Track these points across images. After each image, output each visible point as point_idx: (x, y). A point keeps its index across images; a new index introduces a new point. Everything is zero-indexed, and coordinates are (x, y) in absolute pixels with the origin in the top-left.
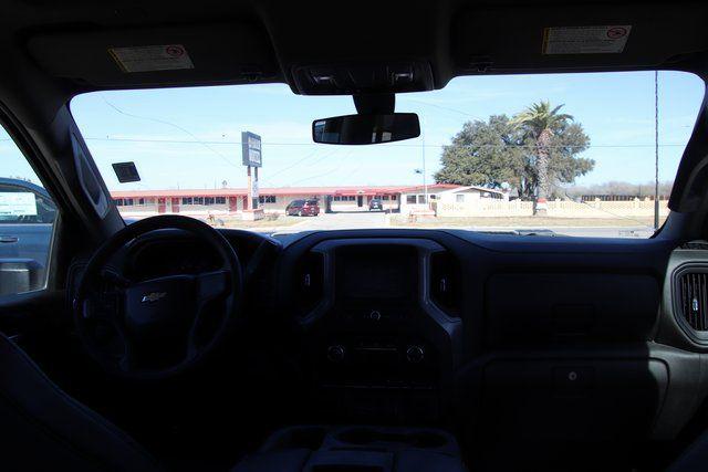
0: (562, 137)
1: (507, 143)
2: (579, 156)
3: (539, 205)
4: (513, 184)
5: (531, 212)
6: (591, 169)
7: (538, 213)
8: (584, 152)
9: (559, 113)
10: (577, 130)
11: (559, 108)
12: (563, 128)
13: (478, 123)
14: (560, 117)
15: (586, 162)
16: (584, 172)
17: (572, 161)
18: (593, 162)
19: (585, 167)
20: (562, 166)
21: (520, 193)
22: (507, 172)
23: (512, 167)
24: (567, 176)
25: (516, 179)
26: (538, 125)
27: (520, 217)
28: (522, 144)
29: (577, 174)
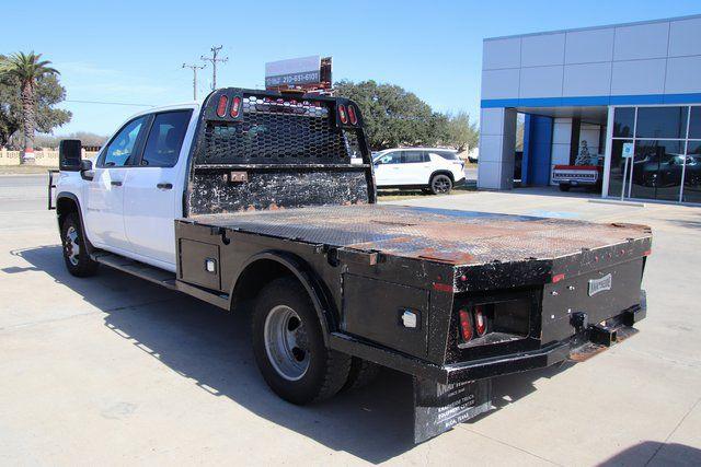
2: (56, 107)
3: (28, 155)
5: (17, 161)
6: (68, 121)
7: (28, 162)
8: (60, 104)
9: (46, 66)
11: (46, 62)
14: (47, 70)
15: (63, 113)
16: (61, 124)
17: (49, 112)
18: (70, 114)
19: (63, 118)
20: (40, 116)
27: (7, 166)
29: (55, 125)
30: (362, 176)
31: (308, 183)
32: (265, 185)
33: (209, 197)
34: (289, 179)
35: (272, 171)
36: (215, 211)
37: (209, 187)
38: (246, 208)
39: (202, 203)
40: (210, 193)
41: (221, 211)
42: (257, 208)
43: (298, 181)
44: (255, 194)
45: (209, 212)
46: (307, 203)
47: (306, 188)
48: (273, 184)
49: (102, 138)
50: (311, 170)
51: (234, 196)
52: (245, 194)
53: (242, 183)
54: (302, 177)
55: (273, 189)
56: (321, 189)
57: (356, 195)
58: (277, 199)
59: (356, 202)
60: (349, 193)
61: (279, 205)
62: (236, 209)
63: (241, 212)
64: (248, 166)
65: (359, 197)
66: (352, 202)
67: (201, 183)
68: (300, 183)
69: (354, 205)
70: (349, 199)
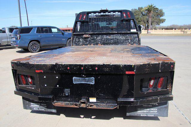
0: (157, 13)
1: (143, 15)
2: (161, 18)
3: (149, 31)
4: (144, 26)
7: (149, 33)
8: (163, 17)
10: (161, 11)
12: (157, 10)
13: (135, 9)
16: (163, 22)
17: (159, 19)
18: (165, 20)
19: (163, 21)
20: (156, 21)
21: (145, 28)
22: (142, 22)
23: (144, 21)
24: (158, 23)
25: (144, 24)
26: (149, 10)
27: (144, 34)
28: (146, 15)
29: (161, 23)
30: (136, 35)
31: (112, 38)
32: (96, 38)
33: (79, 41)
34: (105, 37)
35: (99, 34)
36: (81, 45)
37: (79, 39)
38: (90, 45)
39: (77, 43)
41: (82, 45)
42: (94, 45)
43: (108, 37)
44: (93, 41)
45: (79, 45)
46: (112, 44)
47: (112, 39)
48: (99, 38)
49: (179, 26)
50: (114, 34)
51: (86, 41)
52: (90, 41)
53: (89, 38)
54: (110, 36)
55: (99, 40)
56: (118, 39)
57: (133, 42)
58: (101, 42)
59: (133, 44)
60: (130, 41)
61: (101, 44)
62: (87, 45)
63: (89, 46)
64: (89, 33)
65: (134, 43)
66: (131, 44)
67: (77, 38)
68: (109, 38)
69: (132, 45)
70: (130, 43)
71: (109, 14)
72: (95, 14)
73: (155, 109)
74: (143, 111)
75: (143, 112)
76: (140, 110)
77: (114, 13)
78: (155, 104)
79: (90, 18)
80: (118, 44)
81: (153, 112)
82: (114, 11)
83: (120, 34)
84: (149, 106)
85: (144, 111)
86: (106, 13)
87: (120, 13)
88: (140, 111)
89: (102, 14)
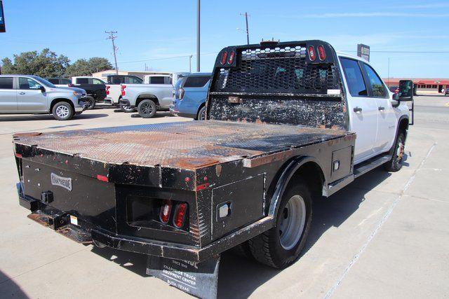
30: (339, 105)
31: (286, 107)
32: (253, 106)
33: (221, 111)
34: (270, 104)
35: (258, 98)
36: (224, 120)
37: (221, 105)
38: (241, 120)
39: (218, 114)
40: (222, 108)
41: (227, 120)
42: (248, 120)
43: (277, 105)
44: (247, 111)
45: (221, 119)
46: (284, 122)
47: (284, 111)
48: (259, 106)
50: (288, 98)
51: (234, 112)
53: (239, 104)
54: (281, 103)
55: (259, 110)
56: (297, 112)
57: (331, 121)
58: (261, 117)
59: (330, 127)
60: (323, 119)
61: (263, 121)
62: (234, 119)
63: (238, 122)
64: (238, 94)
65: (334, 123)
66: (327, 127)
67: (218, 103)
68: (279, 107)
69: (328, 129)
70: (323, 124)
71: (282, 50)
72: (253, 52)
73: (191, 277)
74: (171, 274)
75: (172, 276)
76: (168, 270)
77: (293, 50)
78: (192, 265)
79: (245, 61)
80: (298, 124)
81: (188, 281)
82: (293, 45)
83: (302, 98)
84: (183, 265)
85: (174, 275)
86: (276, 49)
87: (304, 49)
88: (166, 272)
89: (268, 50)
